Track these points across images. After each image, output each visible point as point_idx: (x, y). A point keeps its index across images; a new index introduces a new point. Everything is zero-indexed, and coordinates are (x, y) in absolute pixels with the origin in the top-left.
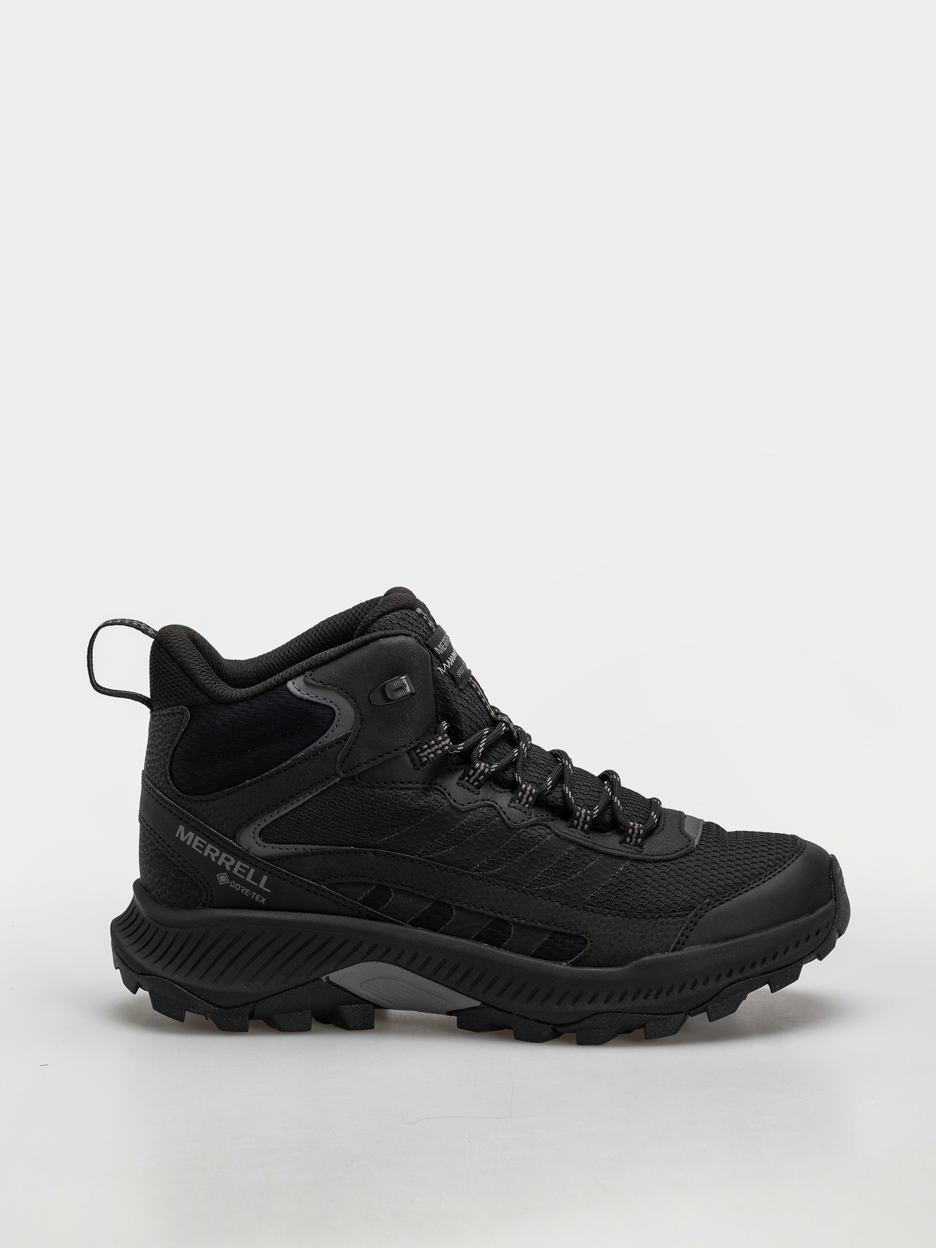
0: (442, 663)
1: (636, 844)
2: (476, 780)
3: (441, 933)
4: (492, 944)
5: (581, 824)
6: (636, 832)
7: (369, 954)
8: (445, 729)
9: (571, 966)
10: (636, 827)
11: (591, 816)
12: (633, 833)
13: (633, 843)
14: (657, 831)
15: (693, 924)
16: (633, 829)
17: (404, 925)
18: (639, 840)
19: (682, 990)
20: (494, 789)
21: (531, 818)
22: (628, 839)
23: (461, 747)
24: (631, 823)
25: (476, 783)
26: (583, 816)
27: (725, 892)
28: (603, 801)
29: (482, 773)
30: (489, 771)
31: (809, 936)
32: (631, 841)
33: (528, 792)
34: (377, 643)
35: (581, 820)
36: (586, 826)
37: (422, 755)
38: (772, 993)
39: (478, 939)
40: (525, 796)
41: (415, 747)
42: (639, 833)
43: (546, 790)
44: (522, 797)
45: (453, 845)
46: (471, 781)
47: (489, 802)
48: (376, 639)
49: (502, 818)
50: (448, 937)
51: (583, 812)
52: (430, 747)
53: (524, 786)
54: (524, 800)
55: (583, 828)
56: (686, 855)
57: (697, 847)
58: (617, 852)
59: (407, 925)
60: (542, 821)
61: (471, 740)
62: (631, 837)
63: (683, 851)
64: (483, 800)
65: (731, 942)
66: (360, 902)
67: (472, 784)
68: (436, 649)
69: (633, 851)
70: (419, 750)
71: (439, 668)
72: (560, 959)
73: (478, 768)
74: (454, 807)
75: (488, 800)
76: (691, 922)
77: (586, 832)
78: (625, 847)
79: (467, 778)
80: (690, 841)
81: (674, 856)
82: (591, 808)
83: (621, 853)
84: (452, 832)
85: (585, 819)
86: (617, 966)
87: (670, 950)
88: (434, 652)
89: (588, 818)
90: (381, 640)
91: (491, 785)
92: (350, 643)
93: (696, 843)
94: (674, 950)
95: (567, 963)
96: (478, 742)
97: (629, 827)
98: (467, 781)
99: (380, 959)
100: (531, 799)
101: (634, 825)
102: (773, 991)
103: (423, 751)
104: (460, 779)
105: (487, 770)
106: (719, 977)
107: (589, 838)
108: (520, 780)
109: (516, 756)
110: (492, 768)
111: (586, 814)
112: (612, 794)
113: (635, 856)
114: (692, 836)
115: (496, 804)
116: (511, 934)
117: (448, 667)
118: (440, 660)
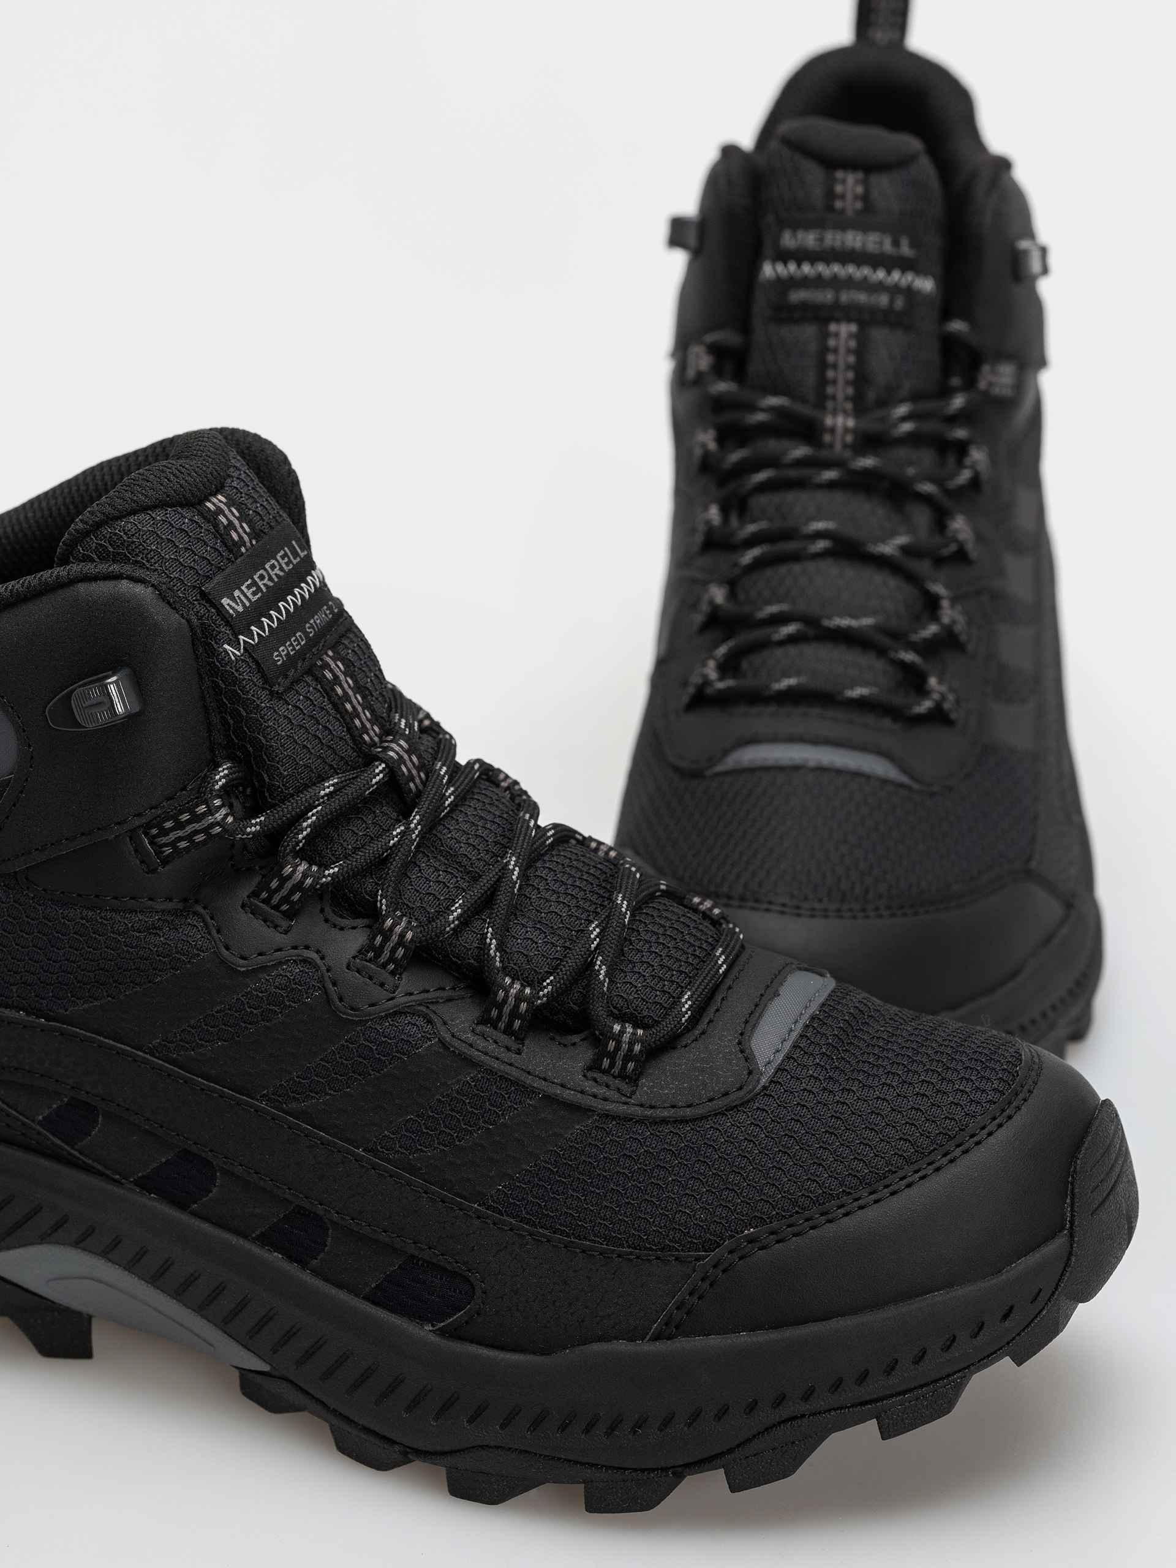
0: (236, 635)
1: (623, 1076)
2: (285, 899)
3: (194, 1214)
4: (291, 1258)
5: (505, 1019)
6: (625, 1046)
7: (56, 1230)
8: (217, 787)
9: (437, 1335)
10: (626, 1037)
11: (530, 1000)
12: (618, 1048)
13: (616, 1071)
14: (688, 1039)
15: (707, 1283)
16: (619, 1042)
17: (122, 1184)
18: (631, 1066)
19: (665, 1426)
20: (326, 921)
21: (393, 999)
22: (606, 1063)
23: (255, 826)
24: (617, 1027)
25: (285, 907)
26: (511, 1000)
27: (797, 1212)
28: (571, 964)
29: (298, 886)
30: (316, 880)
31: (983, 1324)
32: (612, 1066)
33: (395, 938)
34: (70, 592)
35: (507, 1009)
36: (517, 1024)
37: (164, 840)
38: (883, 1438)
39: (264, 1240)
40: (390, 945)
41: (148, 824)
42: (631, 1050)
43: (443, 932)
44: (382, 946)
45: (218, 1039)
46: (275, 900)
47: (307, 954)
48: (72, 582)
49: (326, 993)
50: (206, 1227)
51: (513, 991)
52: (180, 826)
53: (389, 922)
54: (386, 954)
55: (510, 1024)
56: (732, 1108)
57: (765, 1088)
58: (568, 1095)
59: (130, 1186)
60: (419, 1005)
61: (287, 810)
62: (612, 1056)
63: (726, 1101)
64: (295, 948)
65: (788, 1333)
66: (39, 1123)
67: (276, 908)
68: (225, 601)
69: (609, 1094)
70: (154, 831)
71: (226, 646)
72: (418, 1315)
73: (290, 876)
74: (223, 962)
75: (307, 947)
76: (703, 1280)
77: (519, 1036)
78: (595, 1080)
79: (264, 895)
80: (750, 1073)
81: (699, 1111)
82: (536, 983)
83: (579, 1098)
84: (216, 1012)
85: (517, 1007)
86: (534, 1353)
87: (648, 1337)
88: (220, 610)
89: (523, 1006)
90: (79, 585)
91: (322, 911)
92: (46, 575)
93: (764, 1081)
94: (657, 1338)
95: (433, 1326)
96: (303, 816)
97: (611, 1036)
98: (266, 901)
99: (77, 1244)
100: (400, 952)
101: (622, 1032)
102: (885, 1435)
103: (165, 832)
104: (255, 894)
105: (309, 881)
106: (752, 1407)
107: (519, 1052)
108: (384, 907)
109: (394, 844)
110: (324, 876)
111: (519, 998)
112: (598, 945)
113: (610, 1107)
114: (761, 1061)
115: (322, 958)
116: (326, 1246)
117: (253, 642)
118: (232, 628)
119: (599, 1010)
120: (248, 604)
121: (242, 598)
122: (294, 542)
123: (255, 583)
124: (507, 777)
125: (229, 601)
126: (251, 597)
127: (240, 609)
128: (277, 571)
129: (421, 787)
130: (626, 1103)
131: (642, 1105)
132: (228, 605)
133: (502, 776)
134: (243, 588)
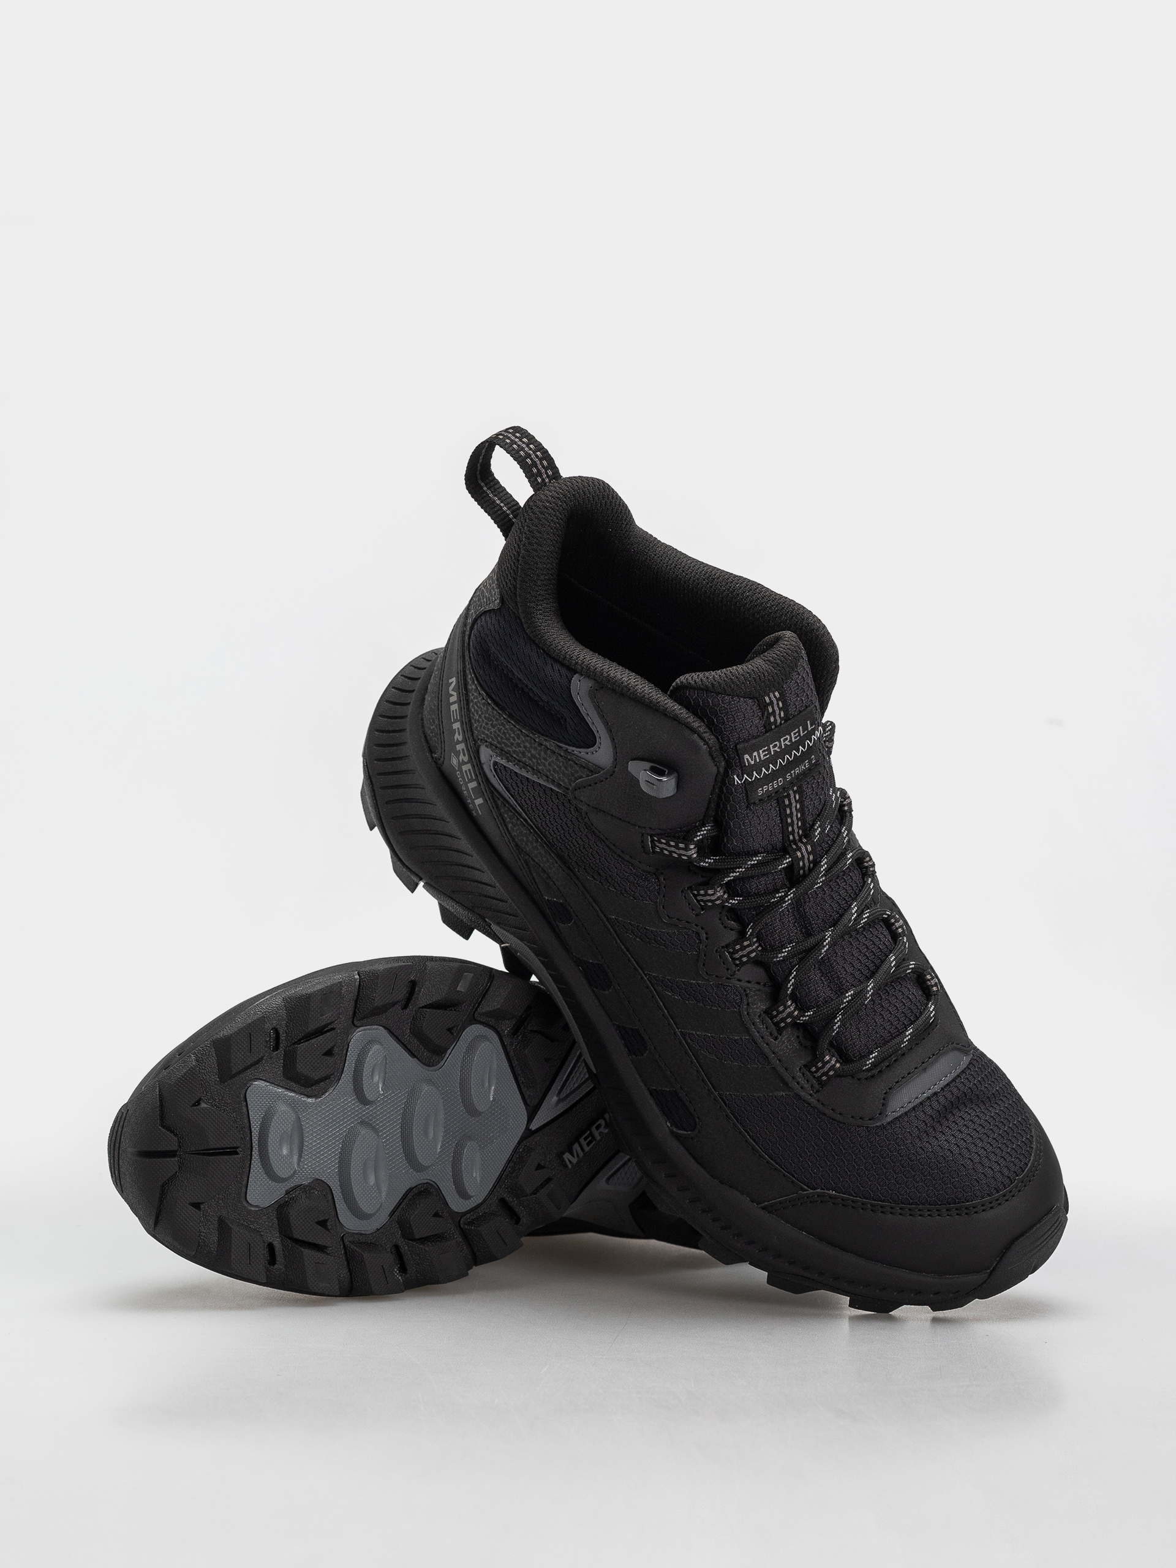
0: (743, 774)
1: (818, 1079)
2: (704, 902)
4: (626, 1045)
5: (778, 1019)
6: (826, 1069)
8: (696, 838)
9: (670, 1132)
10: (829, 1066)
11: (795, 1018)
12: (823, 1067)
13: (816, 1075)
14: (863, 1076)
15: (800, 1201)
16: (825, 1065)
18: (824, 1078)
20: (720, 919)
21: (730, 979)
22: (814, 1069)
24: (827, 1058)
25: (702, 904)
26: (786, 1013)
29: (712, 901)
30: (724, 902)
32: (816, 1072)
33: (747, 951)
35: (781, 1016)
36: (782, 1025)
37: (658, 844)
39: (618, 1029)
40: (742, 953)
41: (654, 834)
42: (827, 1072)
43: (772, 959)
44: (738, 951)
46: (698, 898)
47: (700, 931)
49: (699, 956)
51: (789, 1009)
52: (669, 845)
53: (747, 943)
54: (737, 956)
55: (779, 1023)
56: (861, 1127)
57: (882, 1126)
58: (786, 1074)
60: (741, 988)
61: (727, 863)
62: (818, 1069)
63: (860, 1122)
64: (697, 925)
67: (698, 901)
68: (746, 756)
70: (656, 838)
71: (735, 777)
72: (666, 1117)
74: (658, 912)
75: (702, 928)
77: (779, 1029)
78: (804, 1074)
80: (880, 1113)
81: (844, 1119)
83: (791, 1079)
85: (786, 1017)
88: (741, 759)
89: (790, 1019)
91: (720, 913)
93: (884, 1121)
95: (670, 1126)
96: (732, 870)
97: (822, 1060)
98: (695, 895)
100: (745, 959)
101: (829, 1062)
104: (691, 889)
105: (720, 901)
107: (776, 1039)
108: (749, 933)
109: (773, 902)
110: (728, 902)
111: (790, 1015)
112: (845, 1006)
113: (803, 1094)
114: (889, 1109)
115: (707, 938)
116: (643, 1055)
117: (750, 780)
118: (742, 770)
119: (824, 1043)
120: (758, 760)
121: (757, 757)
122: (808, 722)
123: (769, 750)
124: (871, 859)
125: (748, 757)
126: (762, 757)
127: (753, 763)
128: (787, 742)
129: (807, 872)
130: (811, 1095)
131: (818, 1101)
132: (747, 759)
133: (868, 859)
134: (761, 751)
